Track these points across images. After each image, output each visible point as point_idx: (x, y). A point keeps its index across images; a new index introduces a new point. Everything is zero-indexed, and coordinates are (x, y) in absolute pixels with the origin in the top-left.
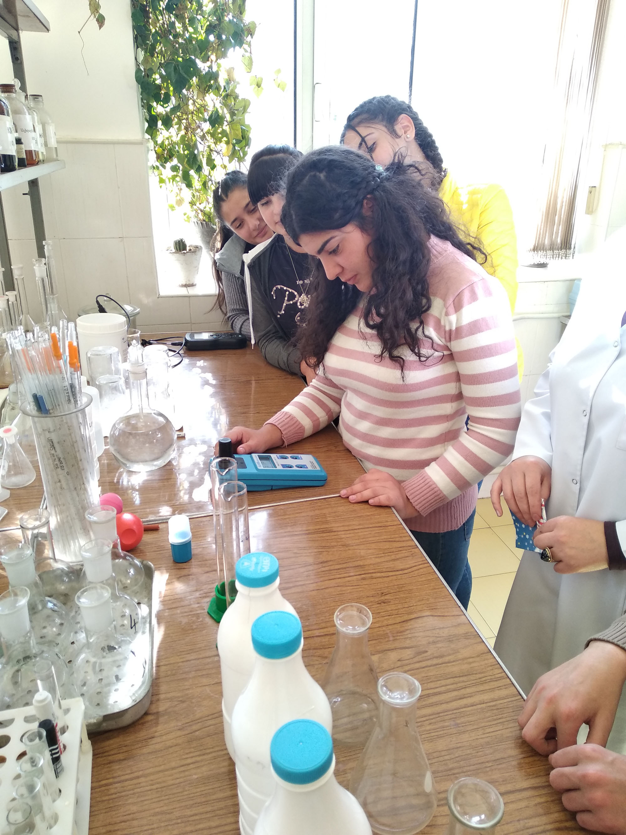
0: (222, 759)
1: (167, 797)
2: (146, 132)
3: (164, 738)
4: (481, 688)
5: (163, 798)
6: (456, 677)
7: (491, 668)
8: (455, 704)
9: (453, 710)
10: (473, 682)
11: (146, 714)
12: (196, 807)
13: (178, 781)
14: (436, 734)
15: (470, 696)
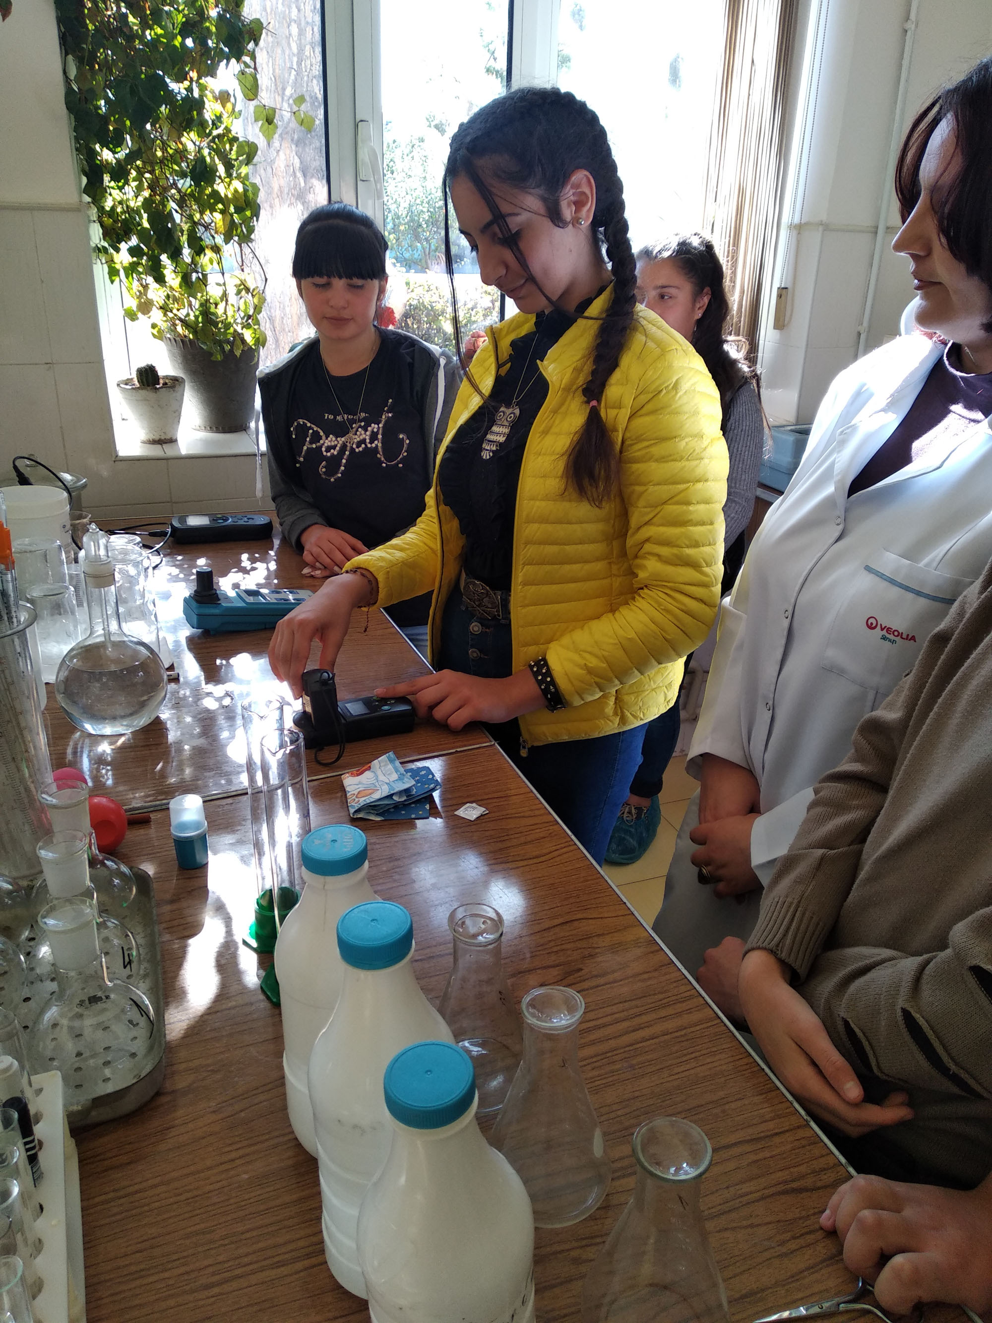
0: (285, 1147)
1: (202, 1210)
2: (84, 193)
3: (191, 1125)
4: (663, 1013)
5: (198, 1212)
6: (625, 1002)
7: (675, 985)
8: (627, 1039)
9: (625, 1047)
10: (653, 1005)
11: (158, 1094)
12: (249, 1220)
13: (220, 1184)
14: (604, 1081)
15: (649, 1025)
